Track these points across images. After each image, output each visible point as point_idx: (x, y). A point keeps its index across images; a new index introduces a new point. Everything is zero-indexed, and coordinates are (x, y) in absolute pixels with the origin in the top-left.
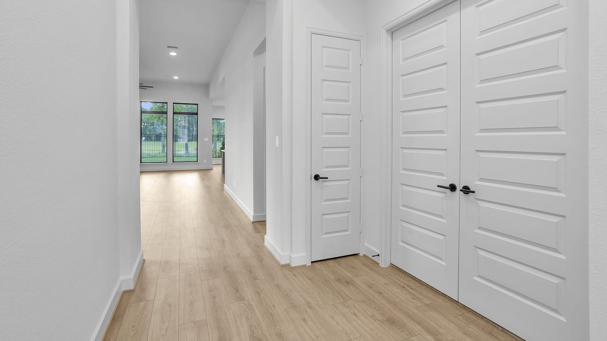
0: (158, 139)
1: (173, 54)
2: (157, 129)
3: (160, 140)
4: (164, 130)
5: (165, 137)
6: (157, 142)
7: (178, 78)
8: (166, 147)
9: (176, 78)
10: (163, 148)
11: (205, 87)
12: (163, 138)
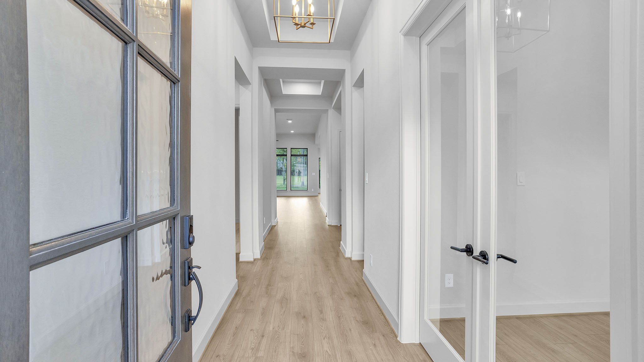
0: (280, 173)
1: (290, 122)
2: (279, 164)
3: (281, 174)
4: (284, 166)
5: (285, 172)
6: (278, 176)
7: (293, 132)
8: (286, 180)
9: (292, 132)
10: (284, 182)
11: (312, 136)
12: (283, 173)
